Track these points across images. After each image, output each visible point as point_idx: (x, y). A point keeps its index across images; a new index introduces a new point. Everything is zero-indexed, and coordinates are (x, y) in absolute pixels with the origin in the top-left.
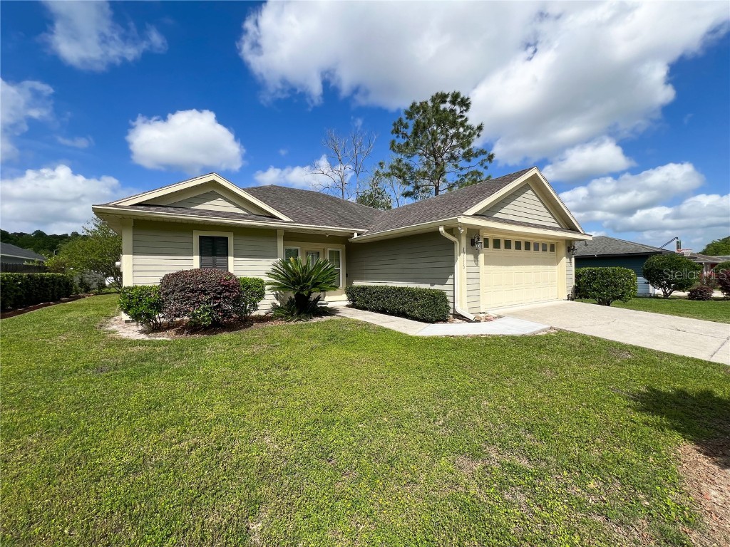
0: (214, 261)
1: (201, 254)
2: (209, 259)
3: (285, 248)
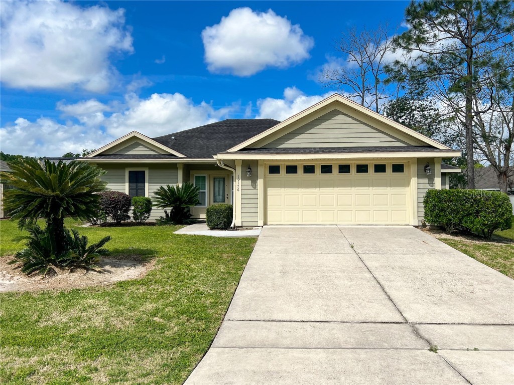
0: (137, 186)
2: (134, 185)
3: (195, 175)
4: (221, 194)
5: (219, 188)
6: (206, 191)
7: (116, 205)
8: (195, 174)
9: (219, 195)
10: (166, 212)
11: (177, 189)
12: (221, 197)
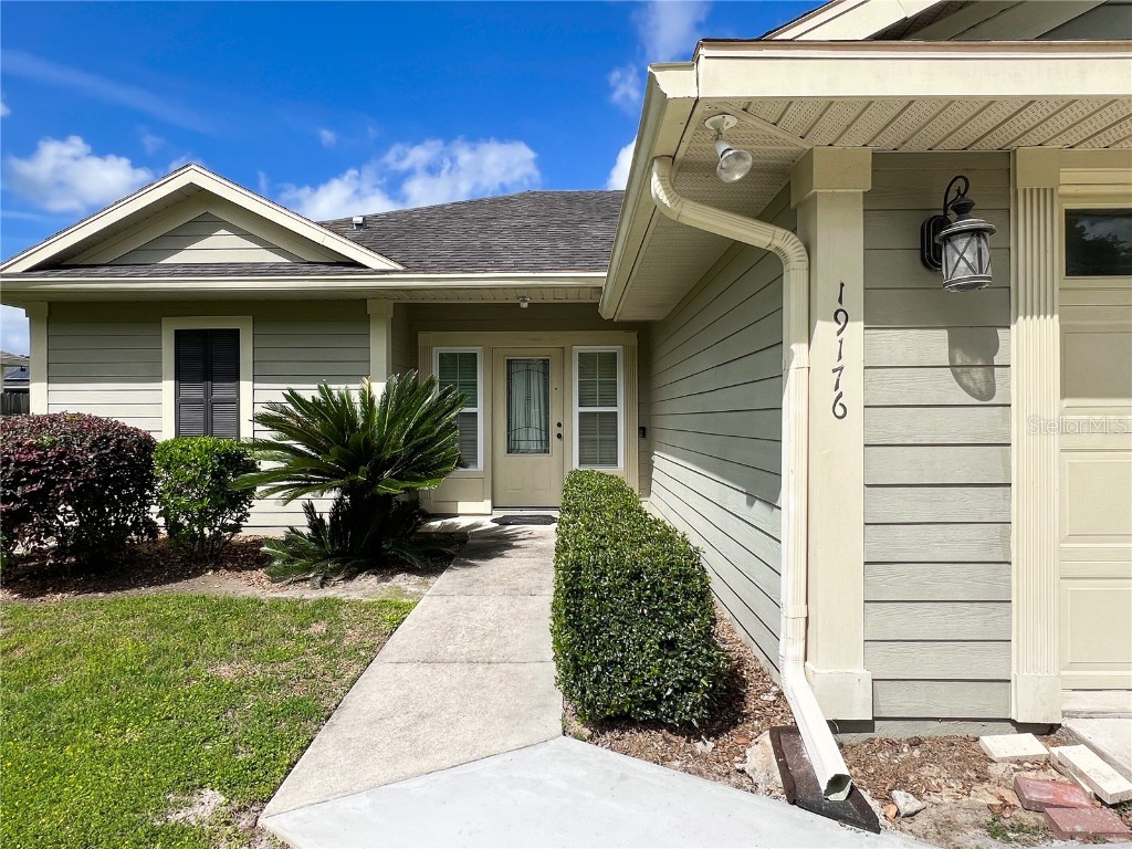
0: (207, 393)
1: (180, 377)
3: (436, 352)
4: (535, 422)
5: (528, 399)
6: (479, 410)
7: (50, 484)
8: (436, 347)
9: (528, 427)
10: (310, 510)
11: (363, 404)
12: (534, 434)
